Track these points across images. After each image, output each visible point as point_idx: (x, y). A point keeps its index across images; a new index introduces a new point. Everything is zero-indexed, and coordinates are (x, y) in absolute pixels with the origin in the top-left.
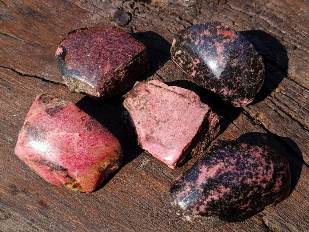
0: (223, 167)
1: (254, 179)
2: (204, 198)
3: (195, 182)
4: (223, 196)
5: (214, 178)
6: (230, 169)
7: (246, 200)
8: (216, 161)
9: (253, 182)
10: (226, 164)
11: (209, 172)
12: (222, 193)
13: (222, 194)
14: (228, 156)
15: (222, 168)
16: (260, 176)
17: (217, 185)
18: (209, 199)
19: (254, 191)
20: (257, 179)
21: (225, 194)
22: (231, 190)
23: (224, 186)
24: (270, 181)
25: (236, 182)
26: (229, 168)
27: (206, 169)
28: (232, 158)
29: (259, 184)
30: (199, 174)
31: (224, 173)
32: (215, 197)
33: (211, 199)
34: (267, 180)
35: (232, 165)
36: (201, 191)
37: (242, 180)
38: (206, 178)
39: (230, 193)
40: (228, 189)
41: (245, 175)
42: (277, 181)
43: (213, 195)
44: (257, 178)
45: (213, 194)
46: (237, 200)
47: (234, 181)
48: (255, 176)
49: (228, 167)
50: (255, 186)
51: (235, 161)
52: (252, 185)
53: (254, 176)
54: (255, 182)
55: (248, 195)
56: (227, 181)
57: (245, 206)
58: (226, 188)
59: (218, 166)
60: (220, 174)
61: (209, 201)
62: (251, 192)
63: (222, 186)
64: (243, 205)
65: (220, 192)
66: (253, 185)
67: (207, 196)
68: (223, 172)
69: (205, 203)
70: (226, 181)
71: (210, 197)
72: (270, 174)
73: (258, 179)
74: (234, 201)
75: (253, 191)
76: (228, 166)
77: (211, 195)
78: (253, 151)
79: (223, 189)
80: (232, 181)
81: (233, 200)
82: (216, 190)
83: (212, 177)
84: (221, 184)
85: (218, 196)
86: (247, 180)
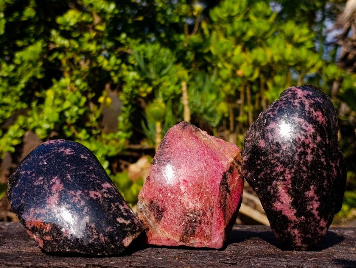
0: (284, 184)
1: (309, 151)
2: (312, 219)
3: (291, 222)
4: (317, 196)
5: (293, 199)
6: (289, 176)
7: (329, 167)
8: (273, 188)
9: (312, 153)
10: (281, 178)
11: (284, 202)
12: (314, 196)
13: (315, 196)
14: (271, 172)
15: (284, 186)
16: (307, 142)
17: (302, 199)
18: (316, 213)
19: (322, 154)
20: (309, 147)
21: (316, 192)
22: (314, 185)
23: (306, 191)
24: (315, 128)
25: (306, 174)
26: (287, 176)
27: (279, 204)
28: (275, 168)
29: (315, 146)
30: (283, 213)
31: (291, 185)
32: (316, 205)
33: (316, 210)
34: (313, 133)
35: (284, 171)
36: (303, 219)
37: (307, 167)
38: (290, 208)
39: (316, 187)
40: (312, 187)
41: (302, 162)
42: (316, 118)
43: (313, 206)
44: (308, 146)
45: (311, 207)
46: (326, 180)
47: (305, 177)
48: (306, 148)
49: (286, 178)
50: (317, 152)
51: (280, 165)
52: (315, 156)
53: (305, 149)
54: (313, 150)
55: (325, 164)
56: (301, 185)
57: (334, 169)
58: (309, 189)
59: (280, 188)
60: (291, 191)
61: (318, 213)
62: (323, 160)
63: (307, 193)
64: (332, 171)
65: (312, 198)
66: (315, 154)
67: (312, 215)
68: (290, 186)
69: (318, 218)
70: (302, 187)
71: (314, 211)
72: (307, 127)
73: (311, 145)
74: (327, 183)
75: (322, 157)
76: (284, 177)
77: (312, 209)
78: (272, 136)
79: (310, 194)
80: (304, 179)
81: (325, 185)
82: (309, 202)
83: (291, 201)
84: (303, 193)
85: (315, 202)
86: (308, 160)
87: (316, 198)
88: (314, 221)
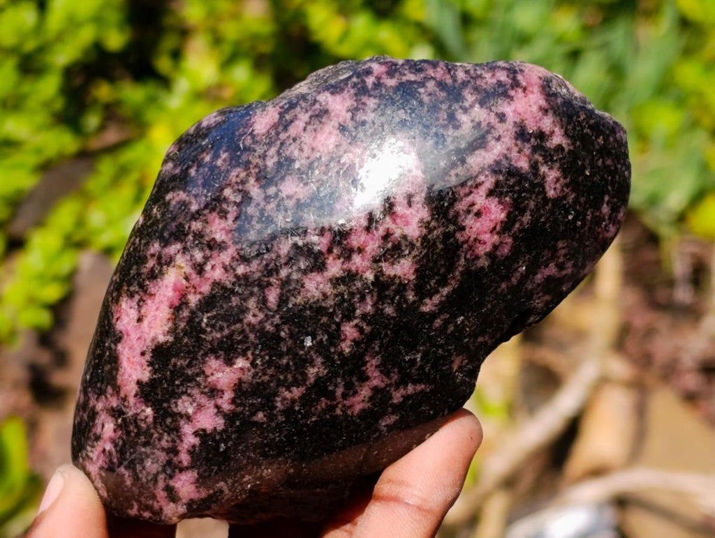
0: (187, 278)
1: (335, 268)
2: (167, 441)
3: (117, 389)
4: (233, 401)
5: (171, 339)
6: (218, 274)
7: (352, 369)
8: (160, 258)
9: (336, 282)
10: (198, 256)
11: (146, 322)
12: (222, 392)
13: (228, 395)
14: (196, 216)
15: (184, 282)
16: (355, 241)
17: (190, 365)
18: (190, 440)
19: (364, 317)
20: (349, 258)
21: (238, 388)
22: (253, 364)
23: (217, 358)
24: (425, 231)
25: (261, 316)
26: (213, 267)
27: (133, 314)
28: (214, 214)
29: (370, 276)
30: (120, 347)
31: (200, 300)
32: (208, 420)
33: (196, 434)
34: (405, 237)
35: (221, 247)
36: (146, 417)
37: (283, 300)
38: (143, 354)
39: (255, 376)
40: (241, 363)
41: (284, 273)
42: (469, 212)
43: (195, 413)
44: (347, 254)
45: (190, 411)
46: (302, 389)
47: (249, 318)
48: (335, 251)
49: (208, 267)
50: (352, 294)
51: (230, 222)
52: (336, 296)
53: (330, 251)
54: (350, 277)
55: (346, 347)
56: (221, 329)
57: (365, 392)
58: (229, 362)
59: (171, 277)
60: (186, 313)
61: (194, 446)
62: (349, 330)
63: (213, 364)
64: (350, 390)
65: (214, 392)
66: (342, 294)
67: (175, 430)
68: (193, 299)
69: (185, 458)
70: (219, 335)
71: (187, 429)
72: (410, 204)
73: (357, 259)
74: (293, 401)
75: (356, 321)
76: (206, 259)
77: (189, 418)
78: (305, 129)
79: (220, 375)
80: (240, 321)
81: (284, 399)
82: (195, 392)
83: (162, 339)
84: (205, 355)
85: (213, 410)
86: (303, 286)
87: (225, 402)
88: (168, 453)
